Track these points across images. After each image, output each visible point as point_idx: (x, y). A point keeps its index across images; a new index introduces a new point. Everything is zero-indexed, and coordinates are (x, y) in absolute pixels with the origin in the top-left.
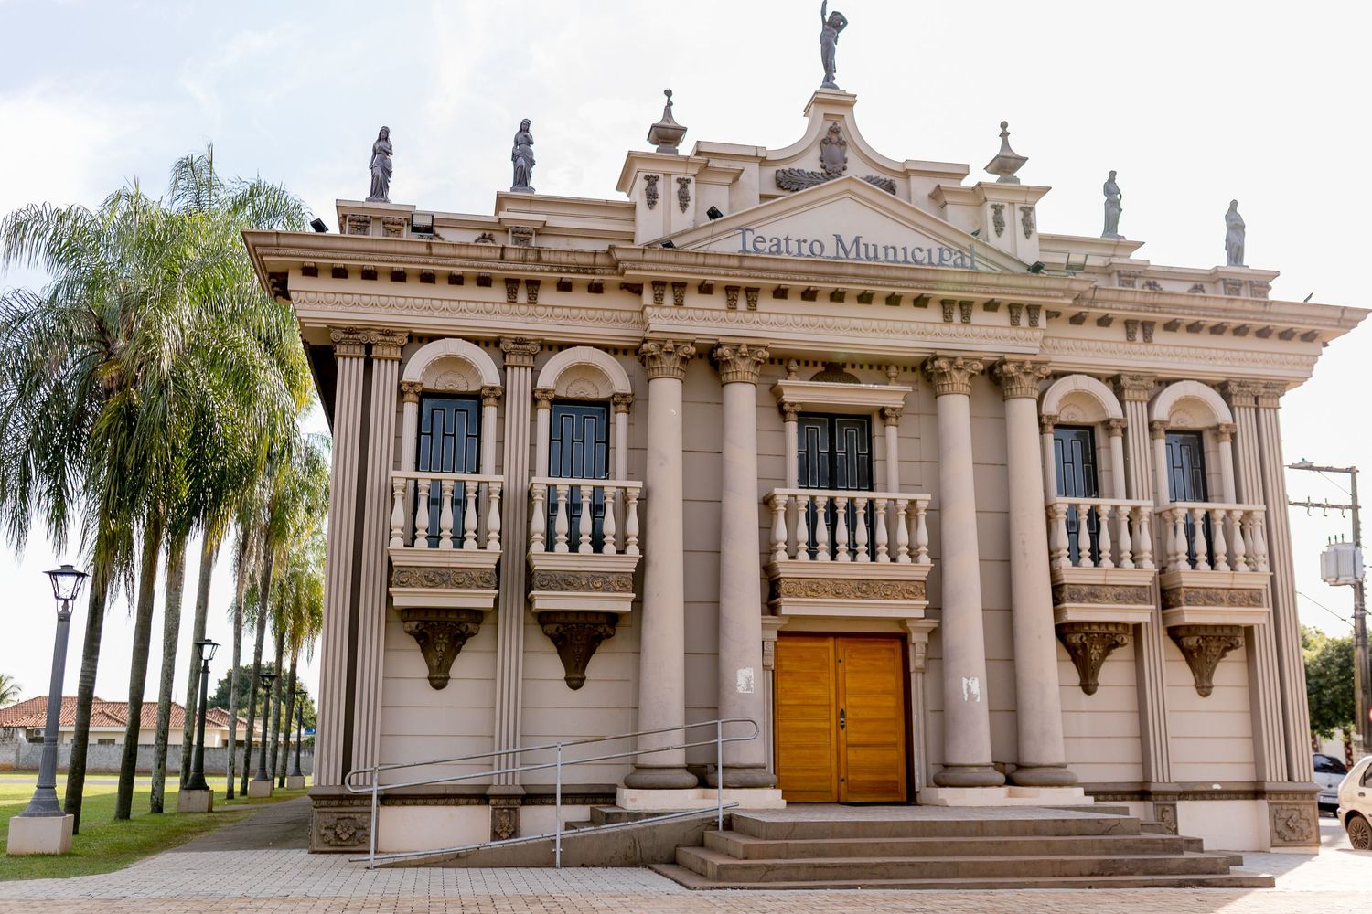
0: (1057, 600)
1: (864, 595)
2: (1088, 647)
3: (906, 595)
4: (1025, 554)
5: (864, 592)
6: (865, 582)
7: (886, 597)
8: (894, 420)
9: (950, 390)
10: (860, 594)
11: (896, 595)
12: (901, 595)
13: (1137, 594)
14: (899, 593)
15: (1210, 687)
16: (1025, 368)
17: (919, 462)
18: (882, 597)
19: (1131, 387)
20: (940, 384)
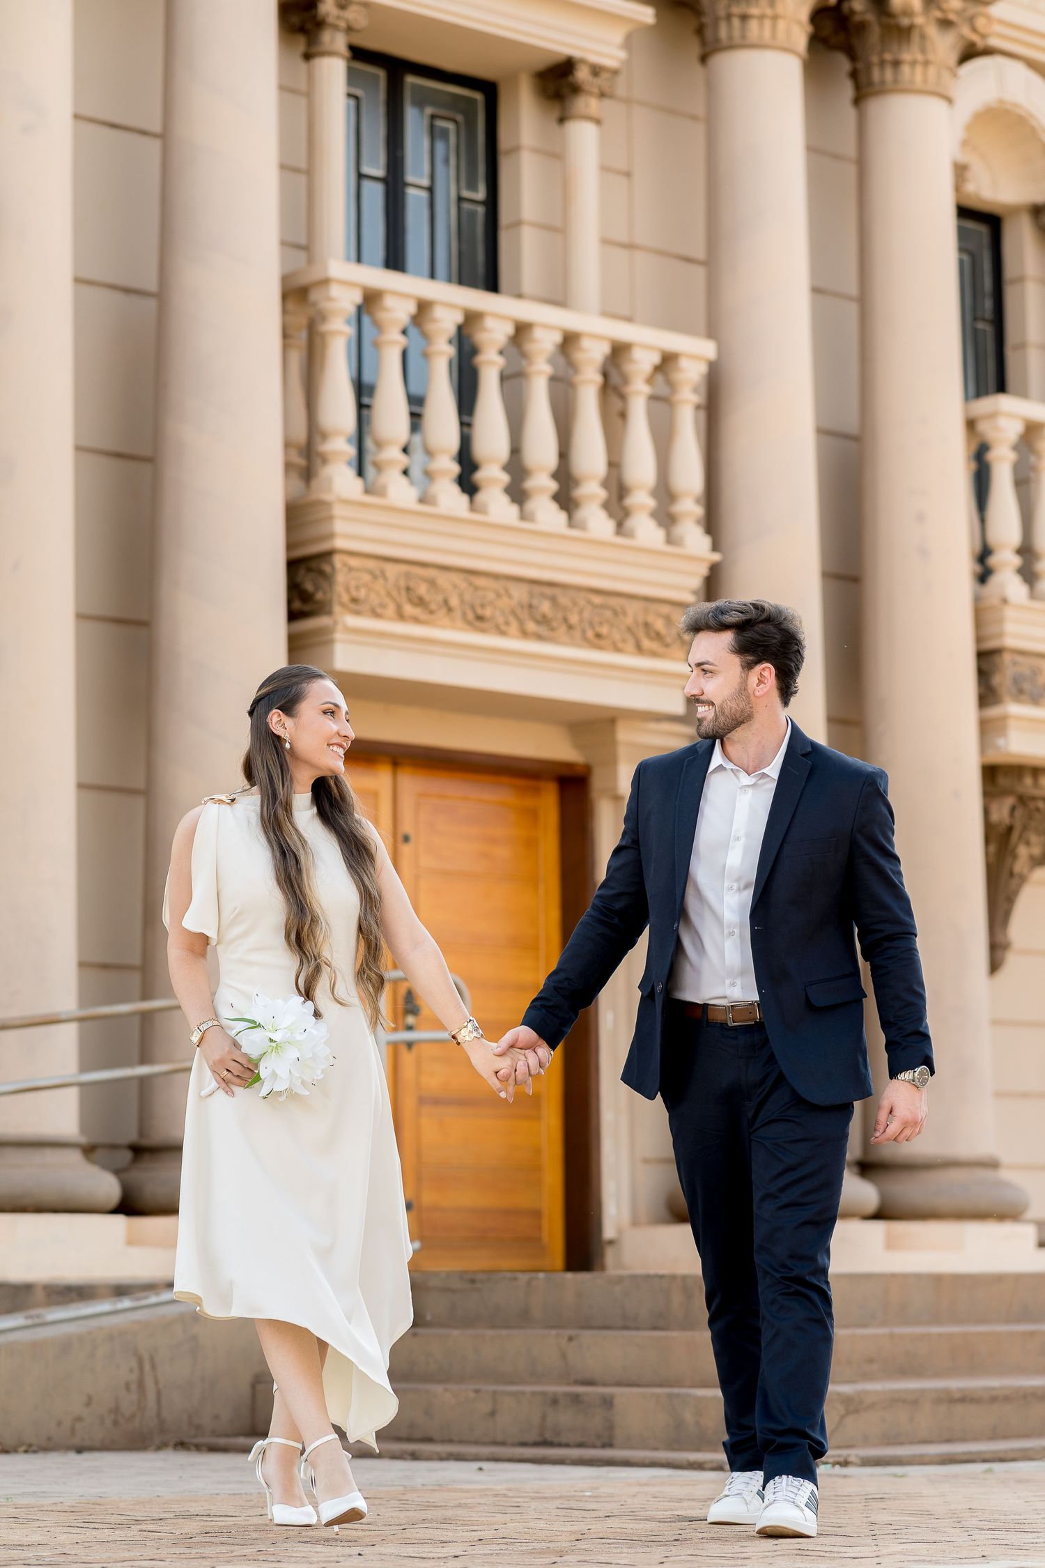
0: (987, 695)
1: (543, 630)
2: (1015, 836)
3: (646, 643)
4: (924, 553)
5: (544, 621)
6: (548, 591)
7: (598, 640)
9: (767, 37)
10: (533, 622)
11: (620, 636)
12: (633, 642)
14: (628, 635)
16: (944, 6)
17: (628, 246)
18: (588, 641)
20: (736, 14)
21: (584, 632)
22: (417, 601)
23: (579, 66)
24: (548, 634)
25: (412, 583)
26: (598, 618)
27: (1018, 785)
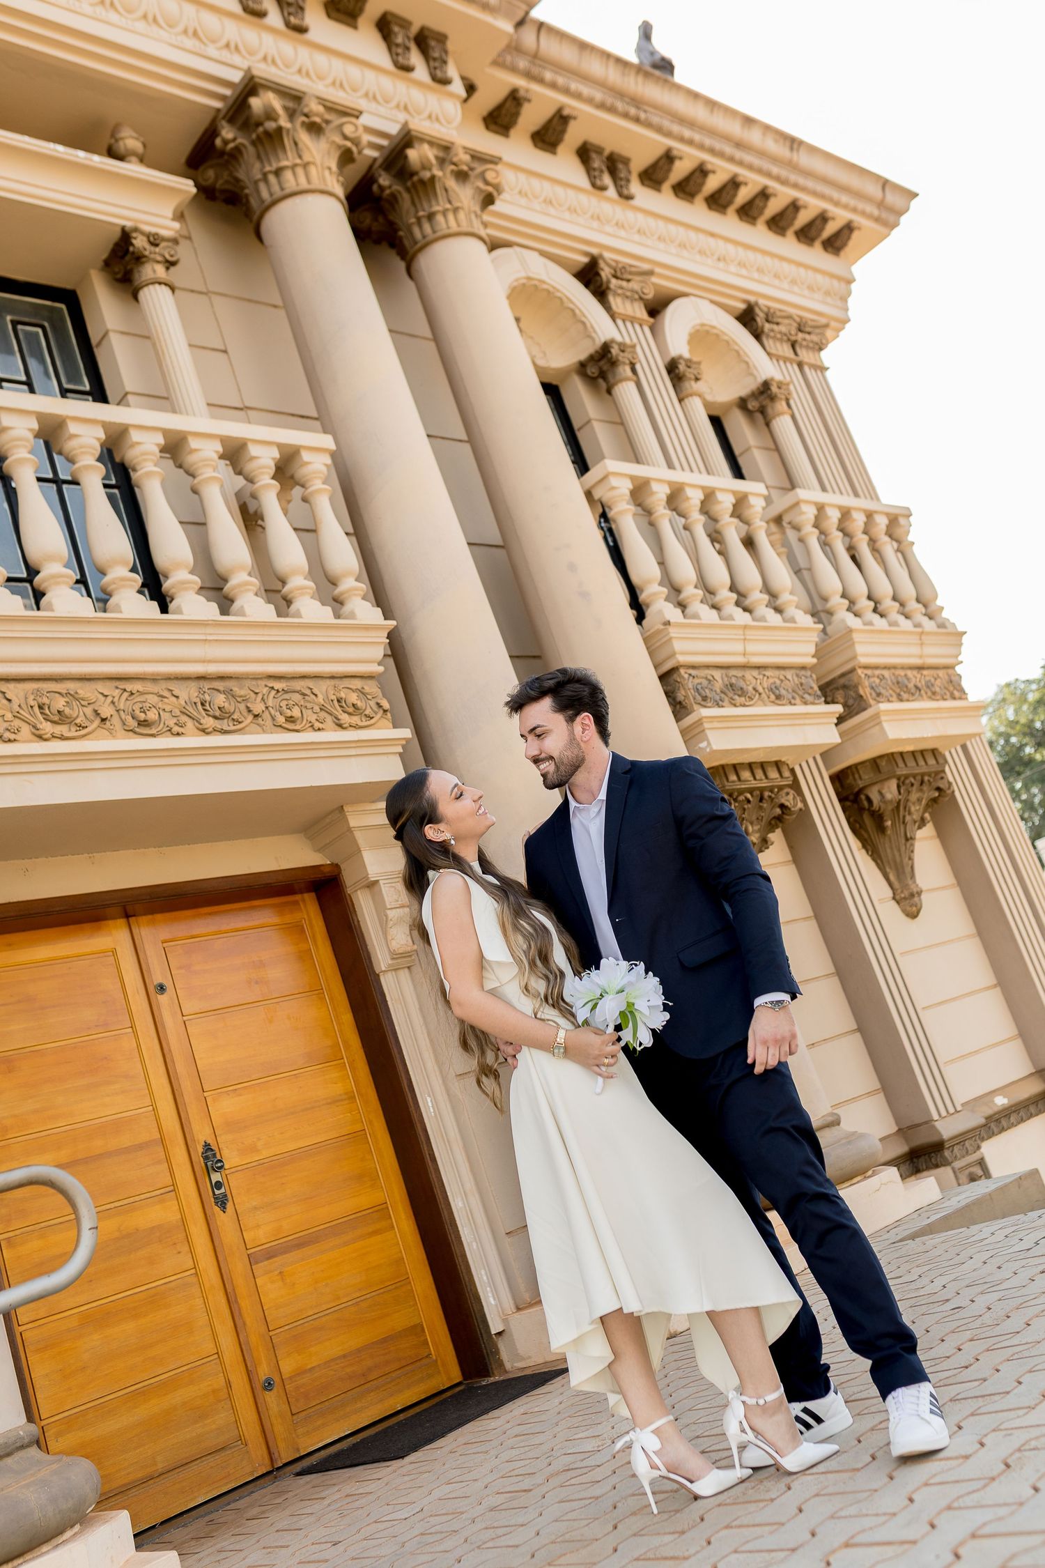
0: (678, 710)
3: (345, 718)
4: (585, 595)
5: (222, 715)
6: (220, 686)
7: (291, 724)
8: (160, 271)
9: (303, 184)
10: (211, 718)
11: (315, 716)
12: (329, 719)
13: (802, 684)
14: (323, 714)
15: (919, 893)
16: (455, 159)
17: (241, 409)
18: (280, 726)
19: (620, 291)
20: (270, 172)
21: (273, 719)
22: (56, 718)
23: (134, 235)
24: (233, 728)
25: (45, 700)
26: (285, 702)
27: (726, 783)
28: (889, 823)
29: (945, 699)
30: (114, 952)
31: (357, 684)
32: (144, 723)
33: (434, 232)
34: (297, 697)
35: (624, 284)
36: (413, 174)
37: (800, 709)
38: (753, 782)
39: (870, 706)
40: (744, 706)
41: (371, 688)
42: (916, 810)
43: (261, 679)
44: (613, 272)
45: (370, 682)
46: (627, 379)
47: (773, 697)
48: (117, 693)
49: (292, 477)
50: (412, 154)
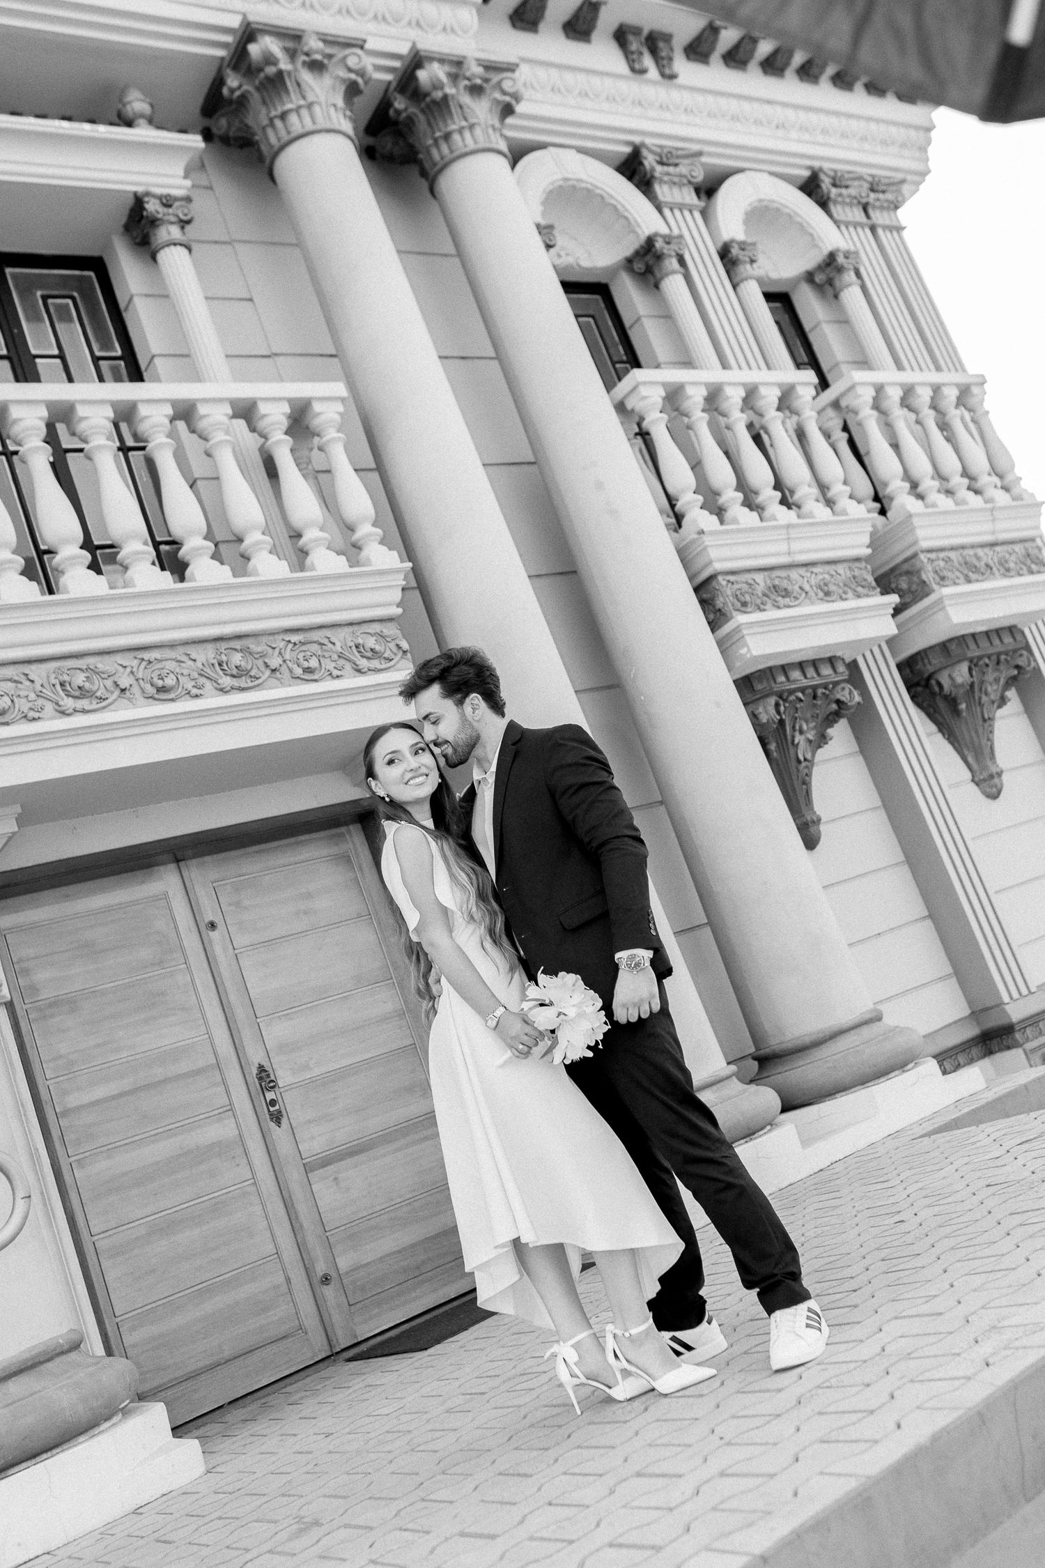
0: (715, 617)
1: (242, 683)
2: (788, 729)
3: (363, 663)
4: (613, 513)
5: (240, 673)
6: (237, 644)
7: (309, 674)
8: (175, 232)
9: (309, 126)
10: (228, 678)
11: (333, 664)
12: (348, 666)
13: (854, 577)
14: (342, 662)
15: (999, 774)
16: (468, 74)
17: (269, 356)
18: (298, 678)
19: (666, 178)
20: (276, 117)
21: (291, 671)
22: (77, 693)
23: (146, 199)
24: (252, 684)
25: (66, 678)
26: (302, 654)
27: (773, 685)
28: (963, 706)
29: (1020, 575)
30: (166, 896)
31: (376, 628)
32: (163, 690)
33: (452, 152)
34: (315, 647)
35: (671, 169)
36: (427, 95)
37: (852, 603)
38: (805, 681)
39: (933, 591)
40: (789, 607)
41: (390, 630)
42: (993, 690)
43: (278, 633)
44: (658, 158)
45: (389, 624)
46: (674, 272)
47: (821, 594)
48: (135, 663)
49: (307, 428)
50: (422, 75)
